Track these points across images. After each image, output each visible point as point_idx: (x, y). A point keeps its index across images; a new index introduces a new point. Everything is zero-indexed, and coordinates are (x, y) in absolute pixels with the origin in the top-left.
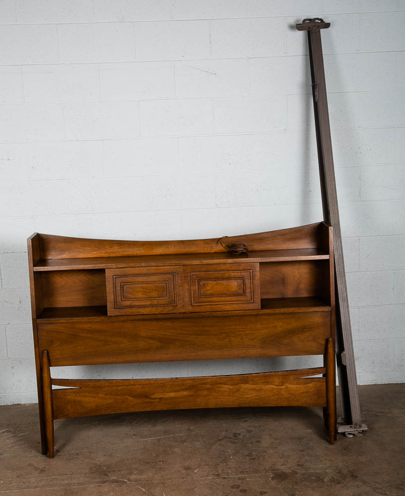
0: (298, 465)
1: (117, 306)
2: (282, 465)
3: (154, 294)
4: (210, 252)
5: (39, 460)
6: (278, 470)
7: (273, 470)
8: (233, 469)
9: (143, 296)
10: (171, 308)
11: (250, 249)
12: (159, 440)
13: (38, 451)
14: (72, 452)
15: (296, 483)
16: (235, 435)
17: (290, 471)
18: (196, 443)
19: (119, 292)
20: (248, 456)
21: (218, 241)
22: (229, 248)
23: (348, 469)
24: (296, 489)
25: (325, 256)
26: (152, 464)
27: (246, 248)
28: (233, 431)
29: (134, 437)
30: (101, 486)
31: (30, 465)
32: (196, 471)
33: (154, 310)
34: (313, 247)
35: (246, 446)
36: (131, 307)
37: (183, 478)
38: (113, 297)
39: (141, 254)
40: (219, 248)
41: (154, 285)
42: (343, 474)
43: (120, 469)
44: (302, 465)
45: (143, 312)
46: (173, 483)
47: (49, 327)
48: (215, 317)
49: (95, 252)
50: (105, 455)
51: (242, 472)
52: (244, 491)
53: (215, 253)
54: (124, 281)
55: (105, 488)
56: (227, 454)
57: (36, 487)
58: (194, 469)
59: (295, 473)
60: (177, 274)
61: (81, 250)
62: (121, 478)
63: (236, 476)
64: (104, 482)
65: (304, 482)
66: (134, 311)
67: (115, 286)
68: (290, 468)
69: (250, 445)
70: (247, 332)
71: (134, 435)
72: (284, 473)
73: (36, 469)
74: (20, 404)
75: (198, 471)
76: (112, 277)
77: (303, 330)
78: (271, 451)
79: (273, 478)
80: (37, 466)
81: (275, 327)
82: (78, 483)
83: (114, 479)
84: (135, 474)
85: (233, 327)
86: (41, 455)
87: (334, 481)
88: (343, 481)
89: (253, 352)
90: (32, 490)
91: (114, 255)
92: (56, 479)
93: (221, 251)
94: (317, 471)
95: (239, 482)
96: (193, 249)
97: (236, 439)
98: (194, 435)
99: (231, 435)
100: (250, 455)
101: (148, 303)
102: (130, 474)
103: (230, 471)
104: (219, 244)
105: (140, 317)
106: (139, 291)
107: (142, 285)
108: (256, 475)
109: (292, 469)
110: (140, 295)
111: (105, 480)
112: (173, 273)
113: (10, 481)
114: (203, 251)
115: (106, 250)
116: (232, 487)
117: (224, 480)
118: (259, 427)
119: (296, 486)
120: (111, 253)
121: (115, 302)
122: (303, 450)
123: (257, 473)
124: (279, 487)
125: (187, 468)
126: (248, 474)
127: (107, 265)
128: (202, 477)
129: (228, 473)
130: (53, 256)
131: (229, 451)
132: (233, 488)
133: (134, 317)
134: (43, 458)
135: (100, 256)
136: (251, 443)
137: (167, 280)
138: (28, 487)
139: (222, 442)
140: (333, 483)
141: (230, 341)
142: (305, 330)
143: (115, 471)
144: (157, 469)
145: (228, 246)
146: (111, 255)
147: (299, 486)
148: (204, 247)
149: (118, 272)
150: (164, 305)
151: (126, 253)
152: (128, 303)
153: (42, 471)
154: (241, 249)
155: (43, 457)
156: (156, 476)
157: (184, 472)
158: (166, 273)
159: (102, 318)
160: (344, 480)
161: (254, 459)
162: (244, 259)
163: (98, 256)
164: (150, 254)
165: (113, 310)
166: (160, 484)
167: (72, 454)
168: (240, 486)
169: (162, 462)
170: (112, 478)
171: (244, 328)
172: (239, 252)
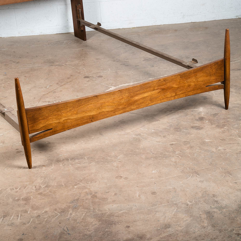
12: (83, 49)
20: (132, 53)
23: (185, 55)
24: (155, 64)
26: (78, 58)
29: (69, 49)
32: (102, 60)
37: (95, 63)
43: (61, 61)
46: (89, 64)
50: (52, 56)
55: (53, 67)
56: (120, 53)
57: (15, 69)
62: (61, 64)
64: (51, 66)
65: (160, 61)
71: (68, 48)
73: (14, 62)
79: (143, 61)
82: (38, 67)
84: (68, 62)
90: (13, 70)
92: (26, 65)
102: (66, 62)
111: (52, 65)
124: (146, 63)
125: (97, 59)
128: (105, 62)
131: (122, 52)
132: (121, 65)
138: (11, 69)
139: (118, 49)
143: (58, 62)
144: (81, 60)
153: (18, 63)
156: (80, 62)
157: (95, 60)
166: (82, 65)
167: (34, 56)
168: (125, 64)
169: (84, 57)
170: (56, 64)
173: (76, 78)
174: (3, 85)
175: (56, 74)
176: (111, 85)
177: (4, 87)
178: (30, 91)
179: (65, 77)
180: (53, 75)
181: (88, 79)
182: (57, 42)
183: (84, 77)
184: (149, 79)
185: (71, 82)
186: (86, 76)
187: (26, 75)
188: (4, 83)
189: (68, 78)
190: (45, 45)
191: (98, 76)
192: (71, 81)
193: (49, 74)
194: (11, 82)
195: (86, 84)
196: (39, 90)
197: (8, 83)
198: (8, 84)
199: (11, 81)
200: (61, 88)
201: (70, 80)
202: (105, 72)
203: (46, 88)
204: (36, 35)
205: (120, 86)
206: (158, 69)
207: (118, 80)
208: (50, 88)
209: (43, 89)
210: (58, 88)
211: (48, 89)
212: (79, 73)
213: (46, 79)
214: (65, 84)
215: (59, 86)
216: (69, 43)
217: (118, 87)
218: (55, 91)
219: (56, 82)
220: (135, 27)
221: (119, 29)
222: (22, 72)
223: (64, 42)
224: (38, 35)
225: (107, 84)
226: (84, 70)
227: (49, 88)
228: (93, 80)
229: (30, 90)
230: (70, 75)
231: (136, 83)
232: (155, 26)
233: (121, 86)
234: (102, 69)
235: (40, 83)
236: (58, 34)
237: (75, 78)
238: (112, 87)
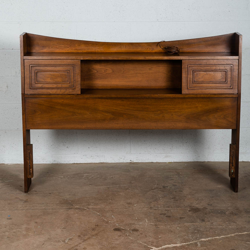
0: (208, 205)
2: (197, 204)
4: (151, 52)
5: (23, 196)
6: (194, 206)
7: (190, 207)
8: (161, 205)
11: (181, 51)
12: (108, 188)
13: (21, 191)
14: (46, 192)
15: (206, 214)
16: (164, 187)
17: (202, 207)
18: (136, 190)
20: (172, 198)
21: (158, 44)
22: (166, 49)
23: (243, 208)
24: (205, 217)
25: (235, 57)
26: (104, 200)
27: (178, 50)
28: (163, 185)
30: (68, 211)
31: (16, 198)
32: (135, 205)
34: (227, 51)
35: (171, 193)
37: (126, 209)
39: (101, 52)
40: (159, 49)
42: (240, 210)
43: (81, 202)
44: (211, 205)
46: (119, 211)
47: (34, 100)
49: (68, 49)
50: (70, 195)
51: (169, 207)
52: (169, 217)
53: (156, 53)
55: (71, 212)
56: (158, 197)
57: (23, 210)
58: (134, 204)
59: (205, 208)
61: (57, 47)
62: (83, 207)
63: (164, 209)
64: (70, 209)
65: (211, 214)
68: (202, 206)
69: (175, 193)
70: (176, 110)
71: (90, 185)
72: (197, 208)
73: (21, 200)
74: (4, 164)
75: (137, 205)
77: (216, 110)
78: (190, 197)
79: (189, 211)
80: (22, 199)
81: (197, 107)
82: (52, 209)
83: (77, 208)
84: (92, 205)
85: (166, 106)
86: (24, 193)
87: (233, 214)
88: (239, 214)
89: (180, 125)
90: (20, 211)
91: (81, 51)
92: (36, 206)
93: (159, 52)
94: (221, 208)
95: (166, 212)
96: (139, 49)
97: (165, 189)
98: (134, 186)
99: (161, 187)
100: (174, 198)
102: (89, 205)
103: (159, 206)
104: (159, 47)
108: (178, 209)
109: (203, 206)
111: (71, 207)
113: (4, 206)
114: (146, 51)
115: (75, 47)
116: (161, 214)
117: (155, 211)
118: (182, 183)
119: (205, 216)
120: (79, 50)
122: (213, 197)
123: (178, 208)
124: (193, 215)
125: (129, 204)
126: (172, 208)
127: (77, 57)
128: (139, 208)
129: (158, 207)
130: (36, 49)
131: (159, 195)
132: (161, 215)
135: (71, 52)
136: (176, 192)
138: (17, 210)
139: (155, 191)
140: (232, 215)
141: (163, 116)
142: (218, 110)
143: (78, 203)
144: (107, 203)
145: (165, 48)
146: (79, 51)
147: (208, 215)
148: (147, 48)
151: (90, 51)
153: (26, 201)
154: (174, 50)
155: (25, 194)
156: (107, 207)
157: (127, 205)
160: (240, 213)
161: (177, 200)
162: (176, 57)
163: (69, 51)
164: (107, 52)
166: (109, 211)
167: (46, 193)
168: (166, 214)
169: (111, 199)
170: (76, 207)
171: (174, 108)
172: (173, 52)
173: (104, 230)
174: (7, 233)
175: (77, 222)
176: (152, 244)
177: (8, 237)
178: (43, 246)
179: (89, 228)
180: (73, 223)
181: (118, 233)
182: (74, 175)
183: (114, 230)
184: (201, 240)
185: (98, 235)
186: (116, 228)
187: (37, 221)
188: (8, 230)
189: (93, 229)
190: (59, 179)
191: (132, 229)
192: (96, 234)
193: (67, 222)
194: (18, 230)
195: (117, 239)
196: (55, 245)
197: (15, 231)
198: (14, 232)
199: (17, 228)
200: (84, 243)
201: (96, 232)
202: (141, 223)
203: (64, 241)
204: (48, 163)
205: (163, 247)
206: (211, 226)
207: (160, 238)
208: (69, 243)
209: (60, 244)
210: (80, 243)
211: (67, 244)
212: (107, 222)
213: (64, 228)
214: (89, 238)
215: (82, 241)
216: (91, 177)
217: (160, 248)
218: (76, 248)
219: (78, 235)
220: (173, 161)
221: (152, 162)
222: (32, 216)
223: (83, 176)
224: (50, 163)
225: (145, 243)
226: (113, 218)
227: (68, 243)
228: (127, 235)
229: (43, 244)
230: (95, 225)
231: (185, 244)
232: (197, 162)
233: (164, 246)
234: (137, 218)
235: (57, 235)
236: (75, 163)
237: (102, 229)
238: (153, 248)
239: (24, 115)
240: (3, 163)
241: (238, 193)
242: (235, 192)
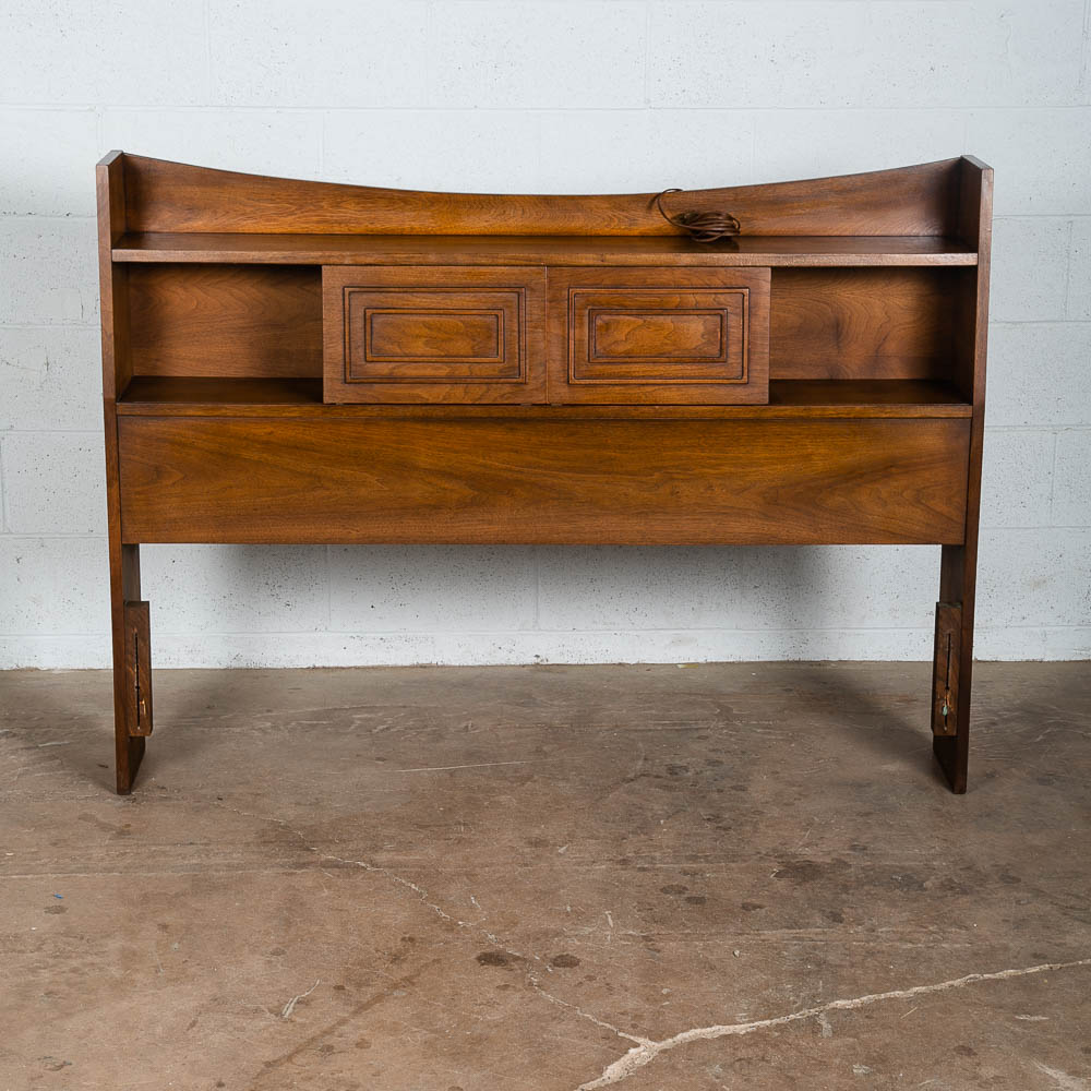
0: (853, 848)
1: (350, 378)
2: (807, 845)
3: (462, 346)
4: (627, 232)
5: (109, 807)
6: (794, 856)
7: (781, 856)
8: (666, 850)
9: (428, 350)
10: (507, 389)
11: (744, 229)
12: (452, 774)
13: (104, 785)
14: (204, 791)
15: (845, 888)
16: (672, 770)
17: (829, 860)
18: (561, 784)
19: (358, 336)
20: (709, 819)
21: (653, 201)
22: (684, 223)
23: (992, 862)
24: (844, 902)
25: (965, 255)
26: (436, 829)
27: (733, 226)
28: (668, 761)
29: (380, 763)
30: (292, 874)
31: (84, 818)
32: (561, 850)
33: (458, 394)
34: (930, 232)
35: (704, 797)
36: (391, 380)
37: (526, 865)
38: (340, 348)
39: (423, 232)
40: (656, 222)
41: (462, 318)
42: (979, 872)
43: (345, 837)
44: (865, 849)
45: (425, 396)
46: (497, 875)
47: (154, 427)
48: (633, 421)
49: (290, 218)
50: (298, 804)
51: (694, 858)
52: (700, 901)
53: (643, 237)
54: (374, 304)
55: (306, 879)
56: (650, 814)
57: (110, 870)
58: (555, 845)
59: (842, 864)
60: (532, 290)
61: (248, 210)
62: (351, 857)
63: (676, 866)
64: (303, 866)
65: (866, 888)
66: (402, 392)
67: (347, 318)
68: (829, 853)
69: (716, 796)
70: (726, 469)
71: (378, 759)
72: (810, 864)
73: (104, 827)
74: (37, 669)
75: (567, 850)
76: (339, 291)
77: (887, 469)
78: (776, 812)
79: (779, 875)
80: (106, 821)
81: (808, 457)
82: (228, 866)
83: (328, 861)
84: (388, 851)
85: (684, 453)
86: (115, 796)
87: (952, 889)
88: (977, 889)
89: (740, 528)
90: (98, 875)
91: (344, 229)
92: (165, 854)
93: (656, 233)
94: (907, 864)
95: (685, 880)
96: (578, 223)
97: (676, 780)
98: (553, 765)
99: (663, 771)
100: (715, 818)
101: (444, 371)
102: (376, 849)
103: (657, 854)
104: (655, 213)
105: (419, 411)
106: (418, 336)
107: (427, 319)
108: (733, 865)
109: (834, 855)
110: (419, 347)
111: (302, 861)
112: (518, 289)
113: (33, 853)
114: (607, 231)
115: (319, 212)
116: (665, 890)
117: (641, 874)
118: (743, 753)
119: (844, 896)
120: (336, 222)
121: (347, 364)
122: (868, 814)
123: (733, 862)
124: (796, 894)
125: (537, 843)
126: (707, 861)
127: (327, 253)
128: (579, 864)
129: (653, 858)
130: (162, 220)
131: (656, 807)
132: (667, 893)
133: (401, 411)
134: (120, 803)
135: (305, 231)
136: (720, 791)
137: (500, 306)
138: (86, 869)
139: (636, 786)
140: (949, 893)
141: (672, 494)
142: (893, 470)
143: (331, 841)
144: (450, 842)
145: (682, 219)
146: (337, 229)
147: (853, 894)
148: (611, 219)
149: (359, 275)
150: (488, 381)
151: (378, 227)
152: (383, 369)
153: (123, 833)
154: (717, 229)
155: (120, 801)
156: (448, 857)
157: (527, 850)
158: (498, 287)
159: (307, 408)
160: (981, 885)
161: (726, 829)
162: (726, 255)
163: (297, 228)
164: (450, 232)
165: (339, 386)
166: (459, 875)
167: (205, 796)
168: (685, 888)
169: (464, 824)
170: (324, 857)
171: (715, 459)
172: (713, 236)
173: (438, 961)
174: (46, 975)
175: (328, 927)
176: (634, 1026)
177: (49, 994)
178: (191, 1034)
179: (377, 951)
180: (315, 929)
181: (495, 974)
182: (317, 716)
183: (479, 959)
184: (832, 1005)
185: (413, 984)
186: (488, 950)
187: (168, 918)
188: (51, 961)
189: (396, 959)
190: (256, 733)
191: (553, 955)
192: (409, 981)
193: (288, 923)
194: (90, 959)
195: (490, 1004)
196: (243, 1029)
197: (75, 963)
198: (74, 970)
199: (87, 952)
200: (360, 1021)
201: (405, 970)
202: (587, 930)
203: (279, 1014)
204: (209, 667)
205: (680, 1037)
206: (868, 942)
207: (668, 996)
208: (298, 1020)
209: (262, 1024)
210: (343, 1022)
211: (290, 1026)
212: (451, 927)
213: (276, 953)
214: (379, 998)
215: (352, 1009)
216: (381, 727)
217: (670, 1040)
218: (329, 1040)
219: (336, 980)
220: (701, 660)
221: (620, 664)
222: (146, 898)
223: (352, 723)
224: (218, 666)
225: (607, 1018)
226: (472, 907)
227: (294, 1018)
228: (531, 984)
229: (193, 1024)
230: (403, 939)
231: (767, 1022)
232: (798, 662)
233: (686, 1035)
234: (569, 909)
235: (248, 982)
236: (318, 668)
237: (432, 957)
238: (640, 1040)
239: (116, 485)
240: (33, 664)
241: (967, 796)
242: (953, 790)
